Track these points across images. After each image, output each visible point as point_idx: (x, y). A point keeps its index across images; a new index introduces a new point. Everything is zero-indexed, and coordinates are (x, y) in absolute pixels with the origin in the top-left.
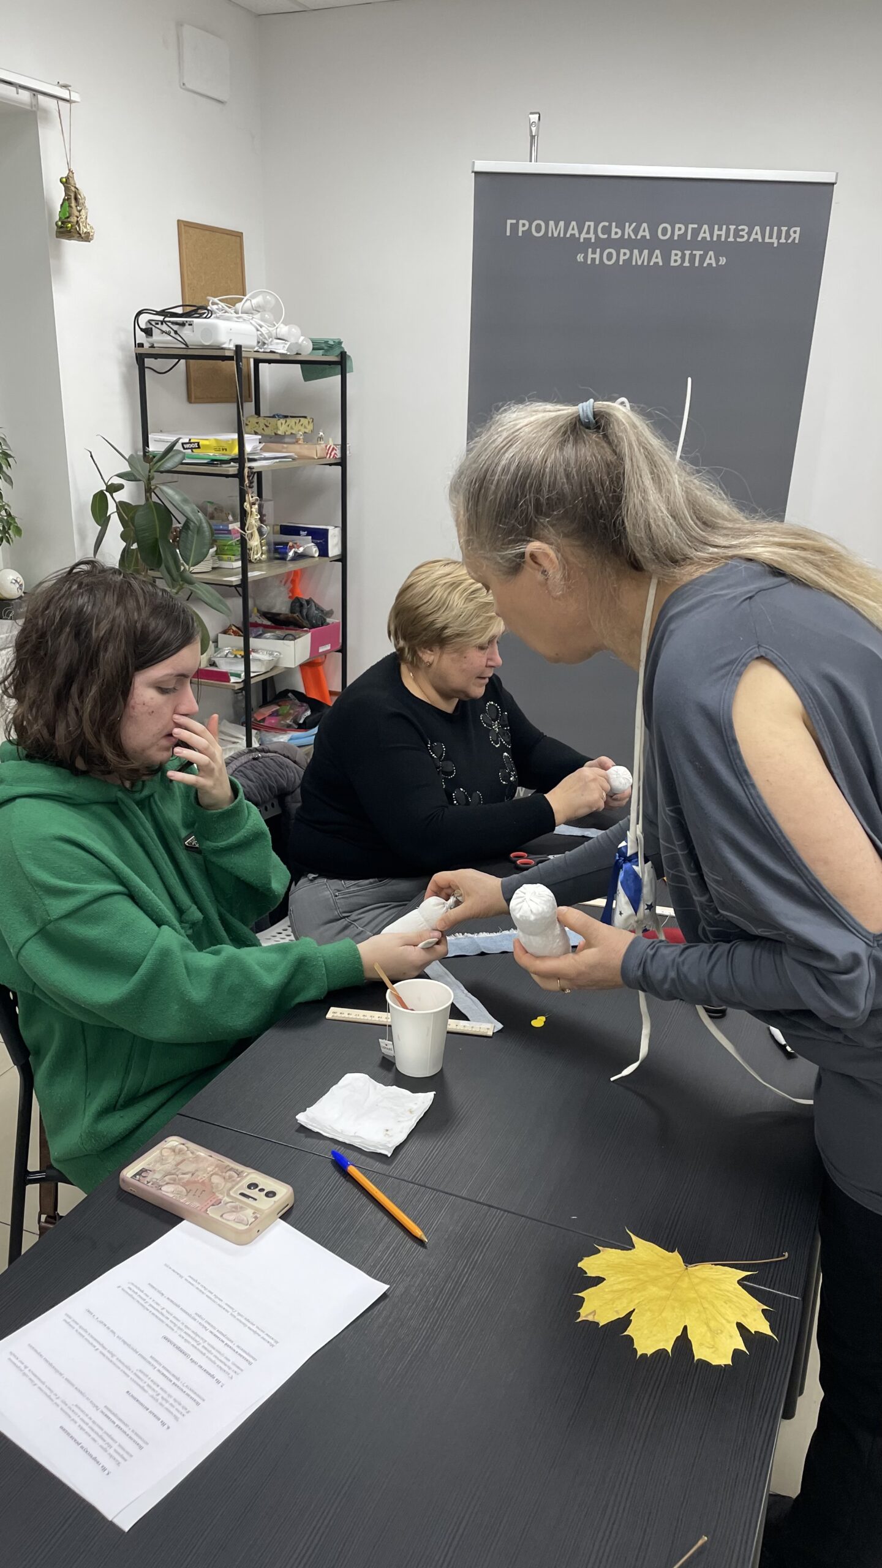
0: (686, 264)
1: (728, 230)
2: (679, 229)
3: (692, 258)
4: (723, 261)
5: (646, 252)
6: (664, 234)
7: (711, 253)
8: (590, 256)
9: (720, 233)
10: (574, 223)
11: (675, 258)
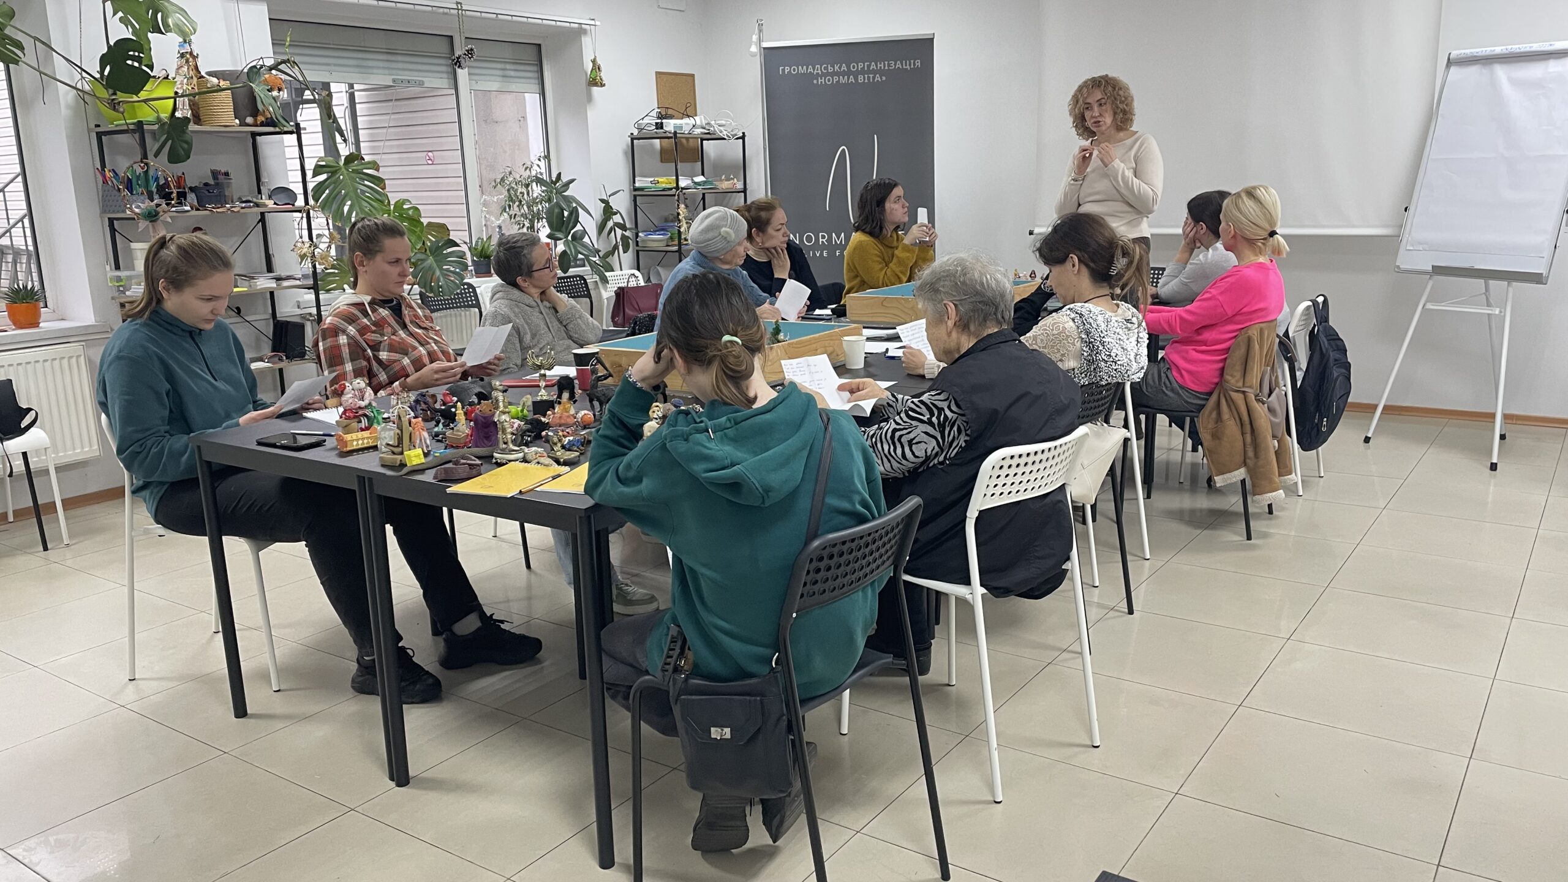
0: (866, 81)
1: (884, 64)
2: (861, 65)
3: (869, 77)
4: (884, 78)
5: (846, 77)
6: (854, 68)
7: (878, 75)
8: (820, 81)
9: (881, 65)
10: (810, 67)
11: (861, 78)
